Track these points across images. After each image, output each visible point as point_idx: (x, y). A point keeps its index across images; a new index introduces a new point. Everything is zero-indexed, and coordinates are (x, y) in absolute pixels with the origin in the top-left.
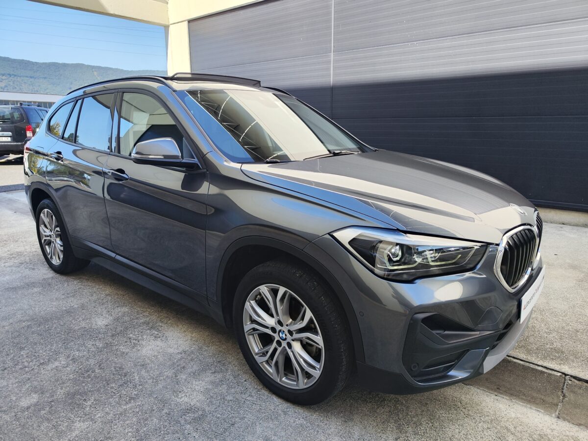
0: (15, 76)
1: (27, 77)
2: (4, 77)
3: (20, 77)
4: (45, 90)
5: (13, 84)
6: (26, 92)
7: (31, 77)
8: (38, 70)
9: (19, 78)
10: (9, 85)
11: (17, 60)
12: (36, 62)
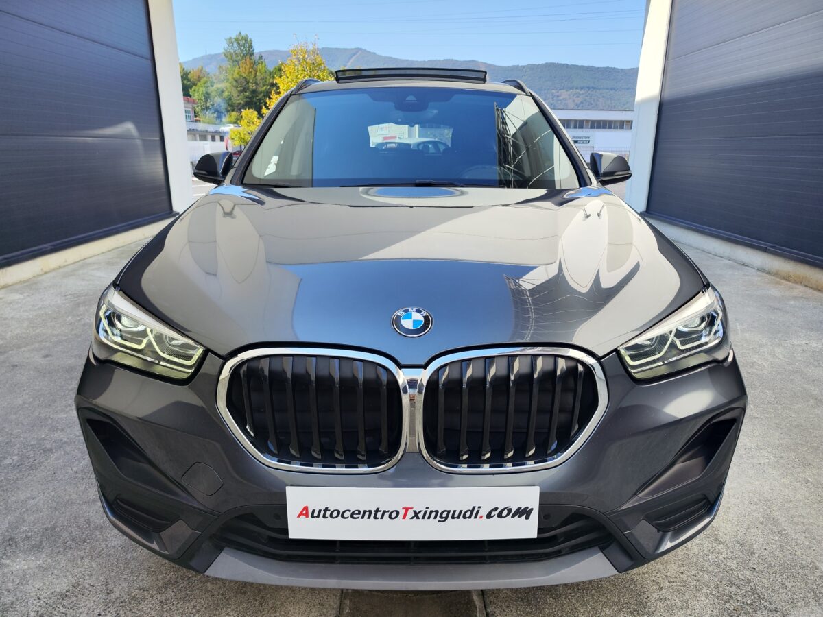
0: (594, 88)
1: (607, 89)
2: (582, 92)
3: (599, 89)
4: (624, 105)
5: (590, 99)
6: (602, 108)
7: (612, 89)
8: (622, 79)
9: (598, 91)
10: (585, 100)
11: (601, 68)
12: (622, 69)
